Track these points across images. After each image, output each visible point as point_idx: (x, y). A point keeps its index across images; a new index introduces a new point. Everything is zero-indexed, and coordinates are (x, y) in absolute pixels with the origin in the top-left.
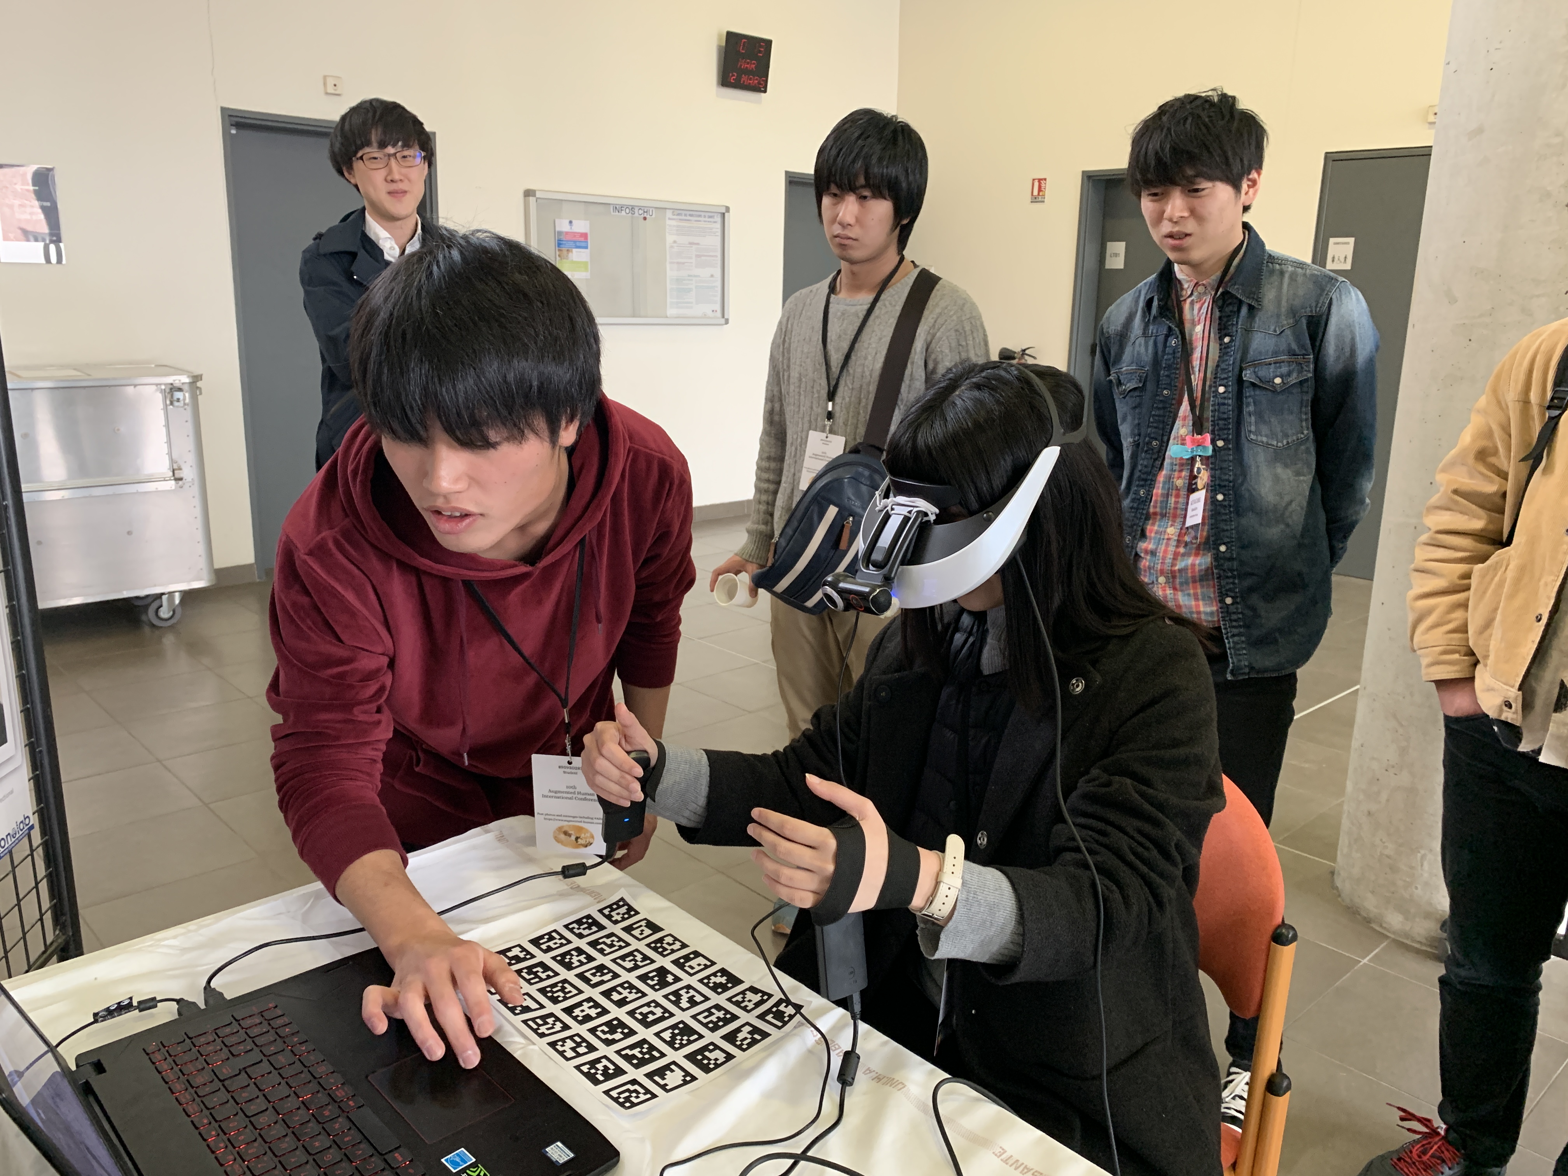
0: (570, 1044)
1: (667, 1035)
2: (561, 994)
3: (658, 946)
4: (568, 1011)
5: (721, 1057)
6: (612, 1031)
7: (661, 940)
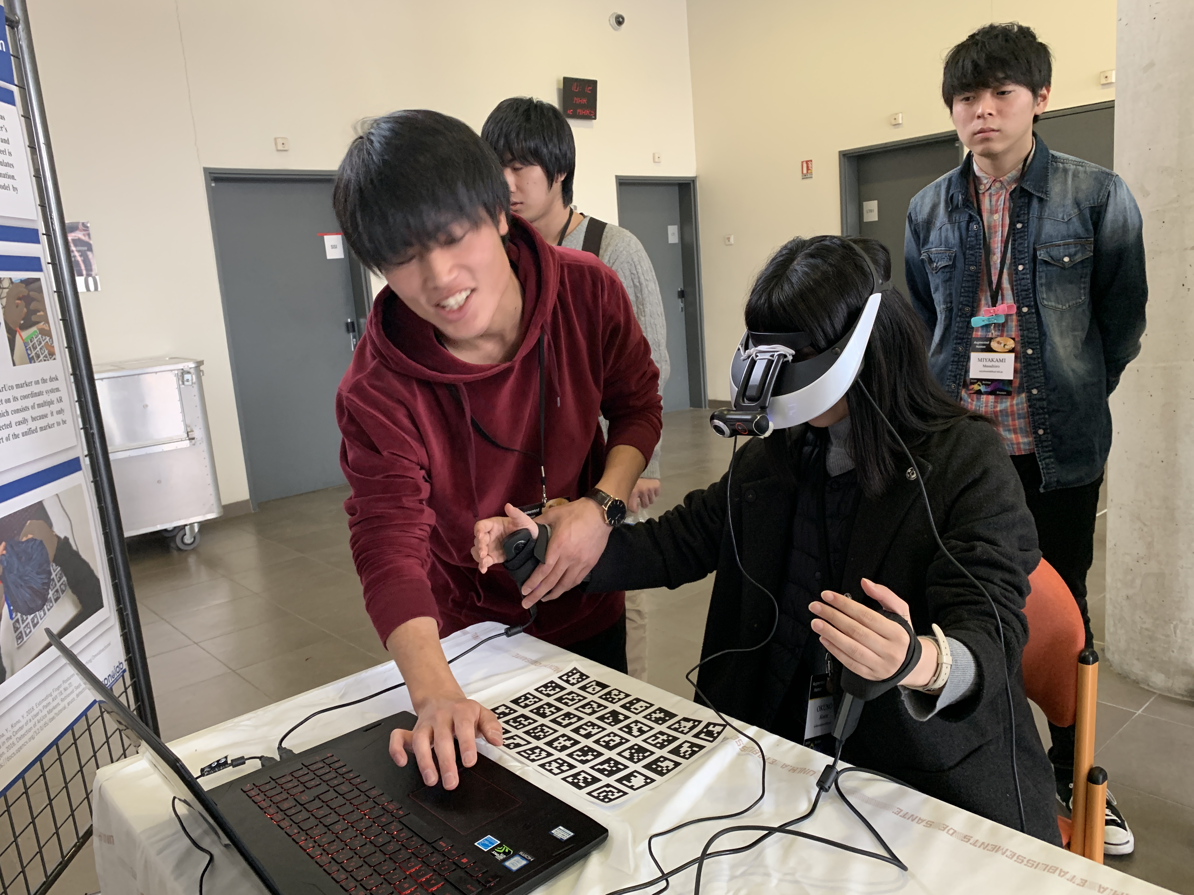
0: (554, 765)
1: (627, 754)
2: (540, 733)
3: (608, 697)
4: (550, 744)
5: (671, 765)
6: (585, 754)
7: (609, 693)
